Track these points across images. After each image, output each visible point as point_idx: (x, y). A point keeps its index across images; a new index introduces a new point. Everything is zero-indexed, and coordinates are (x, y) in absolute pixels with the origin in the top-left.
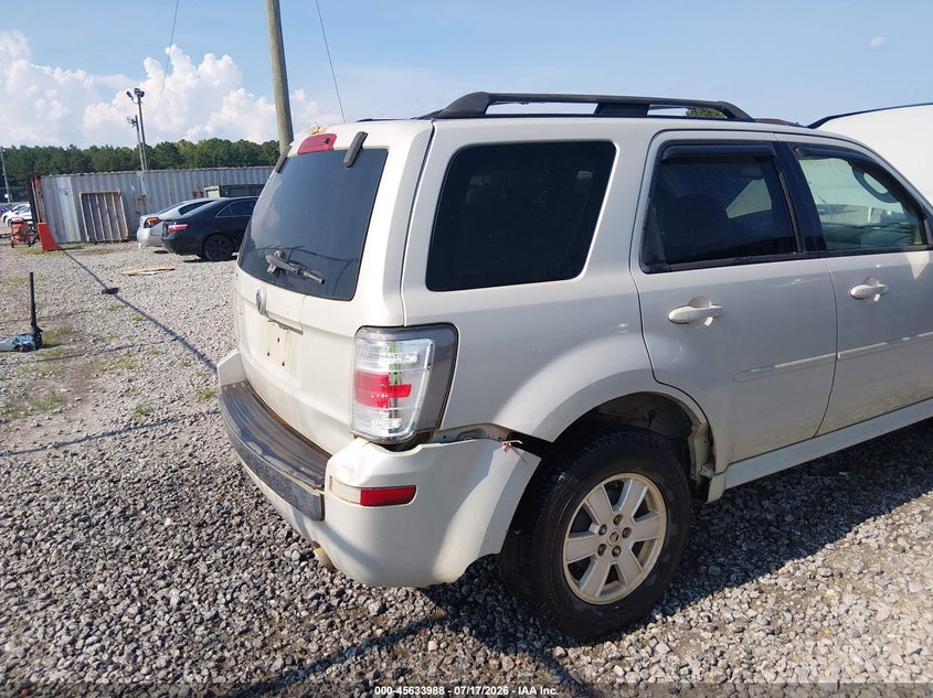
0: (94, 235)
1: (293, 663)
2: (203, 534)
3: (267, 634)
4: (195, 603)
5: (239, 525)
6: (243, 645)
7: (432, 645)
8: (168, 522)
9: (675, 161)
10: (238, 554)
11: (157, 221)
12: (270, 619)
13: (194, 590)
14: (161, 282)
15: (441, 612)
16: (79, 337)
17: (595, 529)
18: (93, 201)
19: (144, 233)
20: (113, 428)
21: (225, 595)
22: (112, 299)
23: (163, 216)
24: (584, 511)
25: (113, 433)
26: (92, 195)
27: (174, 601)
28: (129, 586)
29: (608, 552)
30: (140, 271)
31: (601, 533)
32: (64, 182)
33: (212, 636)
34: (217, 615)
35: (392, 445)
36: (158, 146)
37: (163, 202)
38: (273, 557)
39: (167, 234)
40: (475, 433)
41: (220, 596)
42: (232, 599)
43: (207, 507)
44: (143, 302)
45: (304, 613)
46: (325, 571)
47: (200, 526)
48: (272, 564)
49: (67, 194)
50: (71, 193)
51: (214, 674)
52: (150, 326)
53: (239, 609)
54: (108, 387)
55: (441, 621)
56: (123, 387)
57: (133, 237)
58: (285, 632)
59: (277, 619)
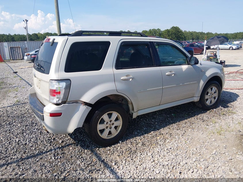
0: (13, 58)
1: (40, 152)
2: (27, 128)
3: (36, 147)
4: (22, 141)
5: (35, 126)
6: (30, 149)
7: (71, 148)
8: (19, 125)
9: (124, 46)
10: (34, 131)
11: (29, 55)
12: (38, 144)
13: (22, 139)
14: (28, 70)
15: (75, 142)
16: (6, 84)
17: (105, 123)
18: (13, 49)
19: (26, 58)
20: (10, 105)
21: (29, 139)
22: (15, 75)
23: (31, 53)
24: (102, 119)
25: (10, 106)
26: (13, 47)
27: (17, 141)
28: (8, 138)
29: (109, 128)
30: (24, 67)
31: (106, 124)
32: (5, 44)
33: (24, 147)
34: (26, 143)
35: (57, 104)
36: (32, 34)
37: (32, 49)
38: (41, 132)
39: (31, 58)
40: (76, 102)
41: (28, 140)
42: (30, 140)
43: (29, 122)
44: (23, 75)
45: (45, 143)
46: (52, 135)
47: (26, 126)
48: (41, 134)
49: (6, 47)
50: (7, 47)
51: (23, 154)
52: (24, 82)
53: (31, 142)
54: (11, 96)
55: (75, 144)
56: (14, 96)
57: (23, 59)
58: (40, 146)
59: (39, 144)
